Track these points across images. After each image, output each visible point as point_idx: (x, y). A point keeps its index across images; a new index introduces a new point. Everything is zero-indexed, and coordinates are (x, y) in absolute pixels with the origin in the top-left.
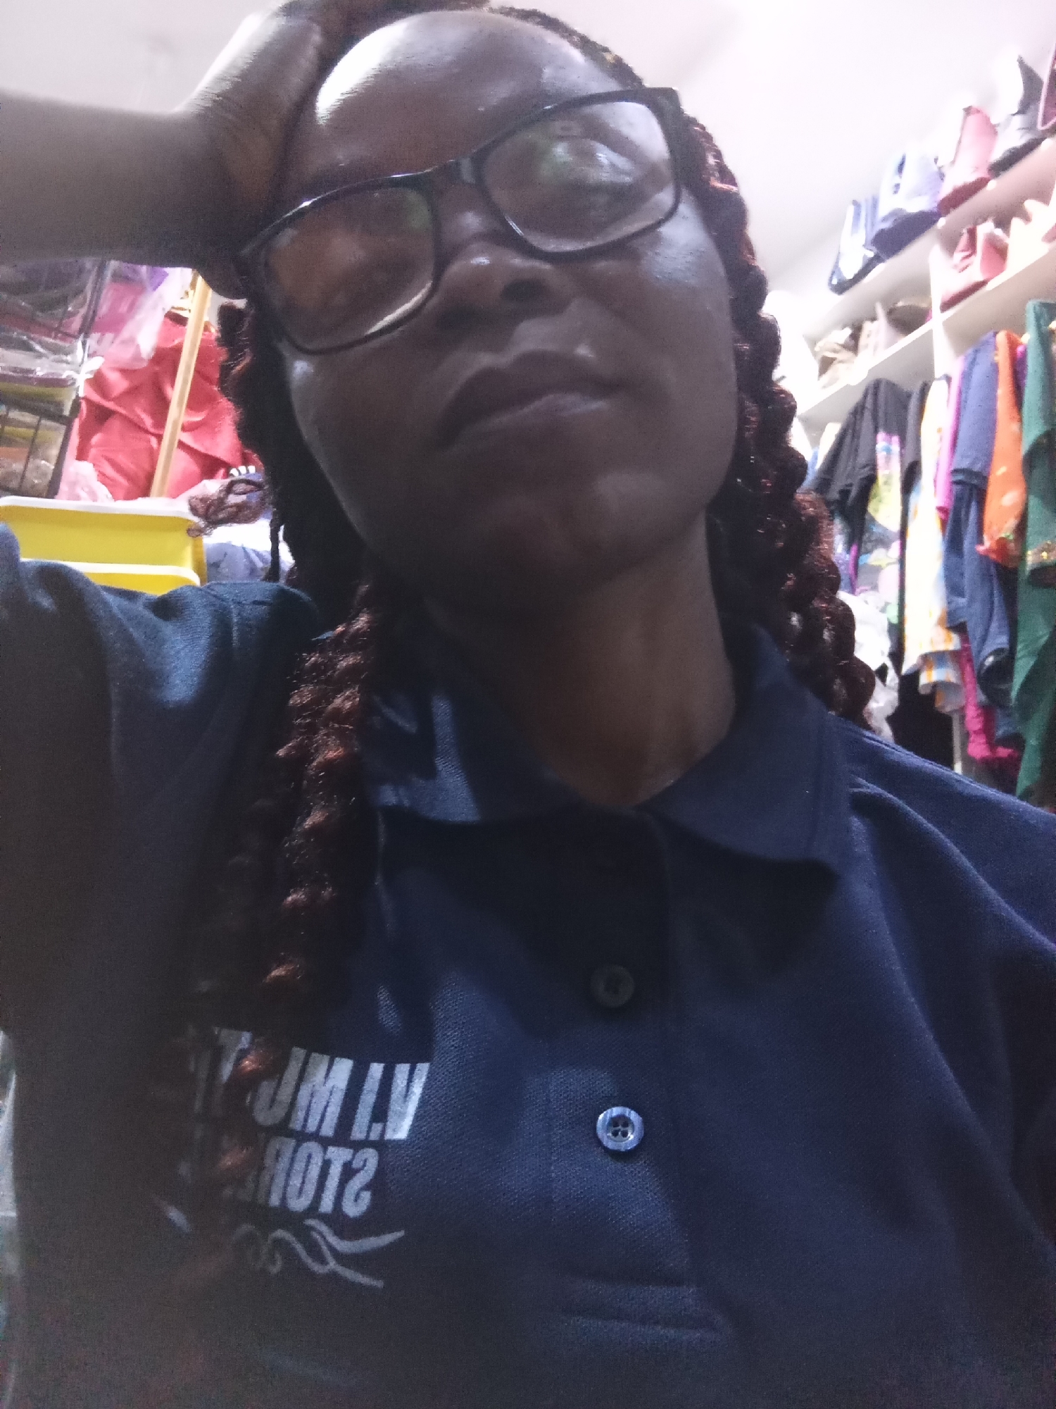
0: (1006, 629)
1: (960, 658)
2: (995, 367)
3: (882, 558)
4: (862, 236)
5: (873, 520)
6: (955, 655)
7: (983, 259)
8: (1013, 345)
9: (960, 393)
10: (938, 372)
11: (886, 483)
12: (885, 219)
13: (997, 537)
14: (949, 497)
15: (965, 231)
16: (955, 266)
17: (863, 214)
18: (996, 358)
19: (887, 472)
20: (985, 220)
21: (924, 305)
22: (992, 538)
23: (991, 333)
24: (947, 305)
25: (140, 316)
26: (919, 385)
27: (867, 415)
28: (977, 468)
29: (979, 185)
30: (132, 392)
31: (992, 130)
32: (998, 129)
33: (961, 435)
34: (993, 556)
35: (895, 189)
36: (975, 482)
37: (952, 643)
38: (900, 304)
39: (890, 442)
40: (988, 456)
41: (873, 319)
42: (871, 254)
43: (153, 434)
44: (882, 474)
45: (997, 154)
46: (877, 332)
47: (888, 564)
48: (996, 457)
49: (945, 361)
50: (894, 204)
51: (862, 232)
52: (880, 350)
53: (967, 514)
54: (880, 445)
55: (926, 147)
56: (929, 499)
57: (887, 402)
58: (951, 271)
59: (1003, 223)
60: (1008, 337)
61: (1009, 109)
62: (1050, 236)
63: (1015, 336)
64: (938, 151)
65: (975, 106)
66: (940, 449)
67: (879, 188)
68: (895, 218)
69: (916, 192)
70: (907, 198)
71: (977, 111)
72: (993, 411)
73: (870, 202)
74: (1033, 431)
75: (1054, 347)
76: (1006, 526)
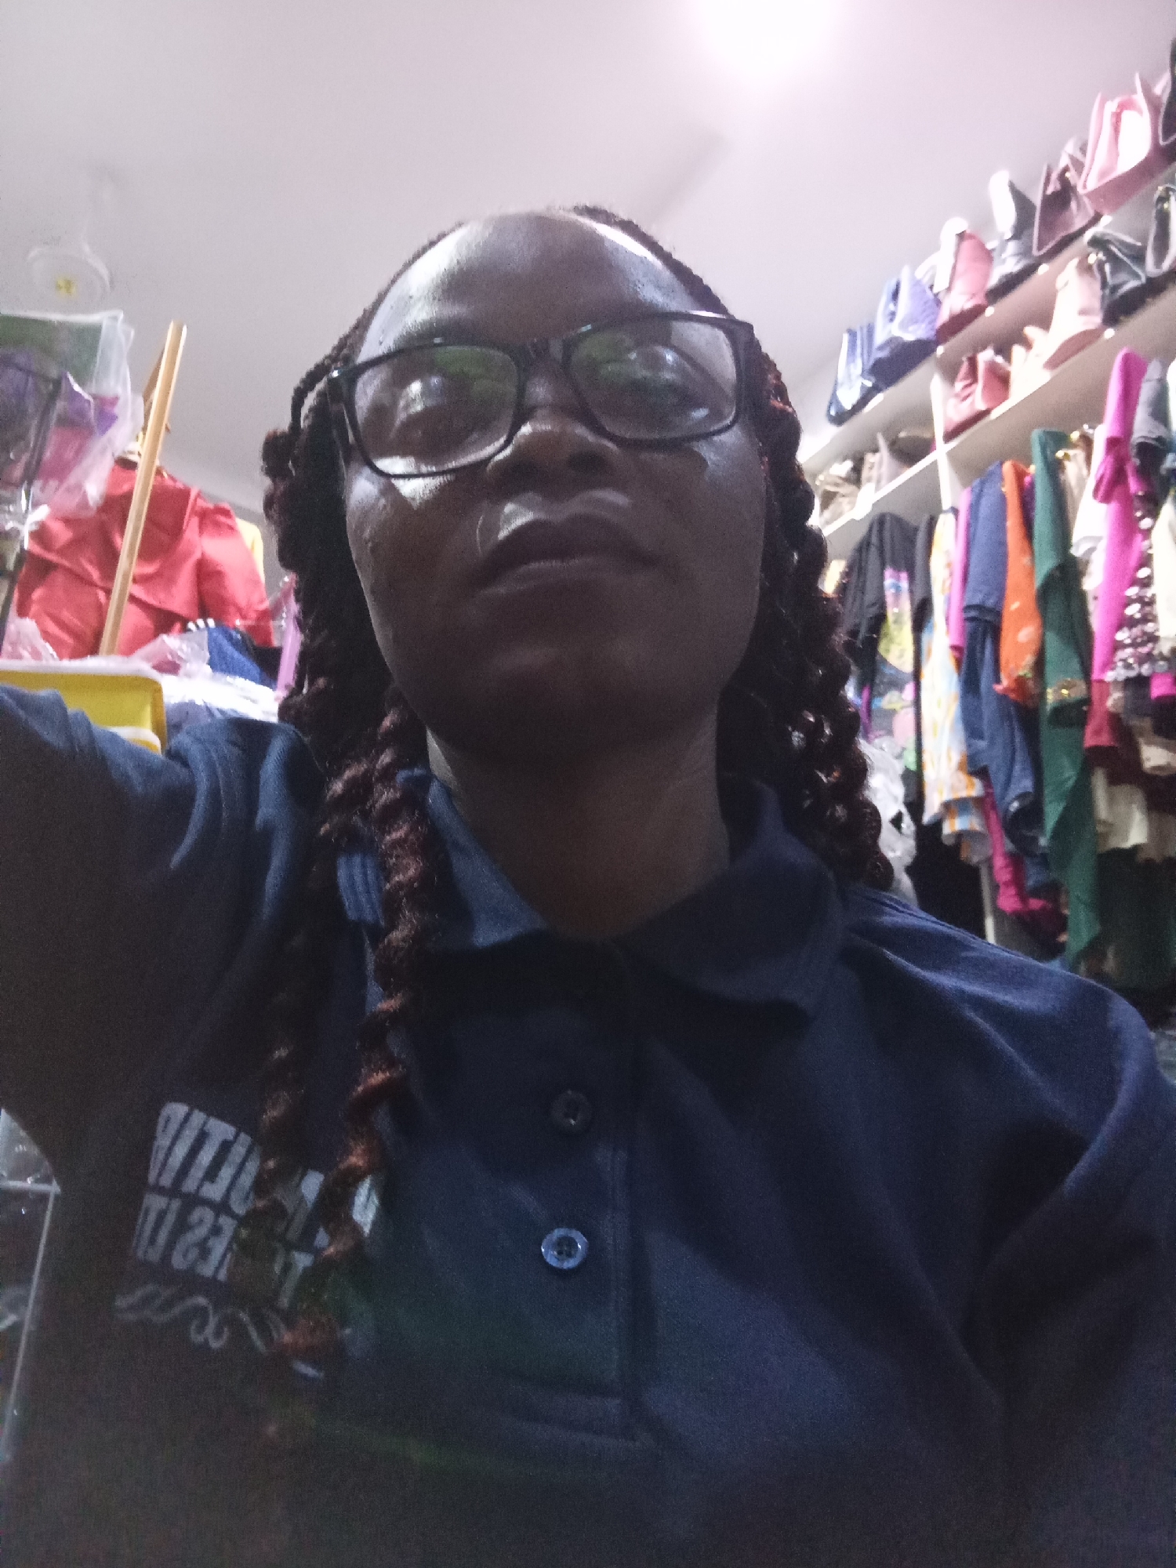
0: (1028, 772)
1: (982, 805)
2: (1003, 498)
3: (896, 701)
4: (858, 367)
5: (884, 661)
6: (979, 802)
7: (985, 387)
8: (1020, 475)
9: (968, 526)
10: (946, 505)
11: (895, 622)
12: (881, 348)
13: (1015, 675)
14: (962, 633)
15: (964, 359)
16: (957, 395)
17: (859, 342)
18: (1003, 490)
19: (896, 610)
20: (984, 348)
21: (927, 435)
22: (1009, 676)
23: (998, 462)
24: (949, 436)
25: (87, 462)
26: (926, 518)
27: (873, 551)
28: (990, 603)
29: (977, 311)
30: (77, 543)
31: (988, 256)
32: (995, 254)
33: (972, 570)
34: (1012, 696)
35: (889, 317)
36: (988, 618)
37: (975, 789)
38: (902, 435)
39: (898, 579)
40: (1001, 590)
41: (876, 450)
42: (869, 384)
43: (102, 588)
44: (891, 612)
45: (994, 281)
46: (880, 462)
47: (902, 708)
48: (1009, 592)
49: (952, 493)
50: (890, 332)
51: (859, 362)
52: (883, 482)
53: (983, 653)
54: (888, 581)
55: (920, 273)
56: (942, 638)
57: (892, 538)
58: (953, 401)
59: (1004, 350)
60: (1015, 467)
61: (1003, 234)
62: (1053, 363)
63: (1022, 466)
64: (933, 277)
65: (968, 232)
66: (951, 584)
67: (873, 316)
68: (893, 346)
69: (912, 320)
70: (904, 326)
71: (971, 237)
72: (1003, 543)
73: (865, 330)
74: (1046, 564)
75: (1062, 477)
76: (1024, 663)
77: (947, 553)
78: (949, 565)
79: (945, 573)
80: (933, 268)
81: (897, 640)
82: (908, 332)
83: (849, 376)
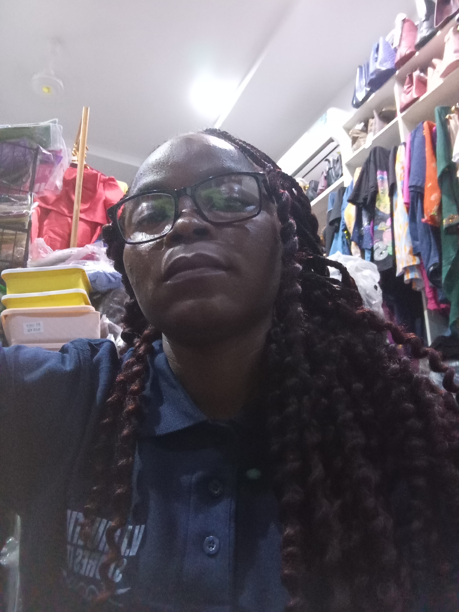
0: (437, 254)
1: (419, 267)
2: (424, 138)
3: (384, 226)
4: (363, 82)
5: (378, 210)
7: (416, 87)
8: (431, 127)
9: (410, 151)
10: (402, 140)
11: (382, 193)
12: (372, 74)
13: (430, 215)
14: (409, 197)
15: (407, 76)
16: (405, 92)
17: (364, 72)
18: (424, 134)
19: (382, 188)
20: (416, 70)
21: (394, 109)
22: (427, 215)
23: (421, 122)
24: (402, 110)
25: (54, 174)
26: (393, 147)
27: (372, 163)
28: (419, 184)
29: (412, 54)
30: (58, 199)
31: (415, 28)
32: (418, 27)
33: (412, 170)
34: (430, 223)
35: (376, 60)
36: (419, 191)
37: (416, 261)
38: (384, 110)
39: (383, 175)
40: (423, 177)
41: (373, 118)
42: (368, 89)
43: (69, 217)
44: (380, 189)
45: (418, 40)
46: (375, 122)
47: (386, 229)
48: (427, 179)
49: (404, 135)
50: (376, 67)
51: (364, 80)
52: (376, 131)
53: (417, 205)
54: (379, 176)
55: (388, 39)
56: (401, 199)
57: (380, 157)
58: (403, 95)
59: (424, 70)
60: (428, 123)
61: (421, 19)
62: (444, 75)
63: (432, 122)
64: (393, 40)
65: (407, 18)
66: (404, 176)
67: (369, 60)
68: (377, 73)
69: (385, 61)
70: (381, 64)
71: (408, 21)
72: (424, 158)
73: (366, 67)
74: (441, 166)
75: (448, 126)
76: (433, 210)
77: (402, 163)
78: (403, 168)
79: (402, 171)
80: (393, 35)
81: (383, 201)
82: (383, 66)
83: (361, 87)
